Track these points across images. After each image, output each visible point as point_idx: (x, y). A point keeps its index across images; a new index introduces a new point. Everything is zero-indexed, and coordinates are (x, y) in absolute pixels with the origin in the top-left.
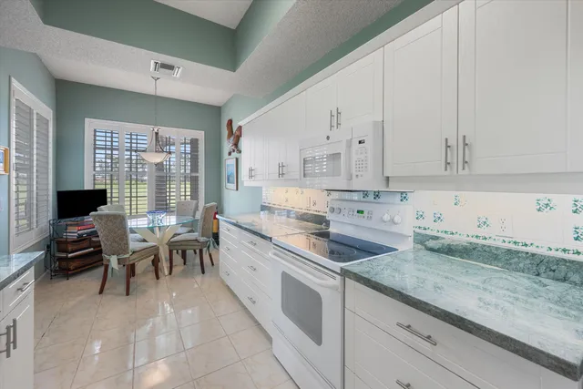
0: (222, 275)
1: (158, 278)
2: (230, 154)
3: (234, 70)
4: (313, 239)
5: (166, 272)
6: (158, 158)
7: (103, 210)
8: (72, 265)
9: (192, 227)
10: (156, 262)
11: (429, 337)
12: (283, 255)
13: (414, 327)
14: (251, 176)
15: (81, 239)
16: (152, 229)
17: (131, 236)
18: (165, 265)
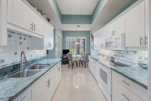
0: (89, 68)
1: (77, 67)
2: (92, 42)
3: (91, 24)
4: (111, 62)
5: (79, 66)
6: (77, 43)
7: (69, 53)
8: (65, 62)
9: (83, 57)
10: (77, 64)
11: (128, 84)
12: (100, 64)
13: (126, 82)
14: (95, 47)
15: (66, 58)
16: (76, 57)
17: (73, 58)
18: (78, 65)
